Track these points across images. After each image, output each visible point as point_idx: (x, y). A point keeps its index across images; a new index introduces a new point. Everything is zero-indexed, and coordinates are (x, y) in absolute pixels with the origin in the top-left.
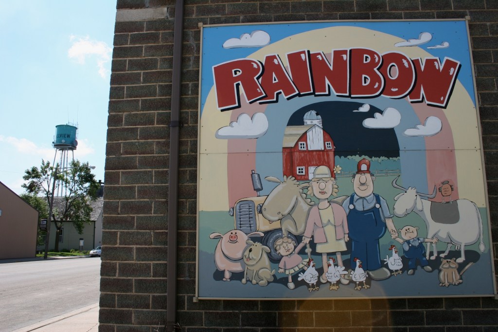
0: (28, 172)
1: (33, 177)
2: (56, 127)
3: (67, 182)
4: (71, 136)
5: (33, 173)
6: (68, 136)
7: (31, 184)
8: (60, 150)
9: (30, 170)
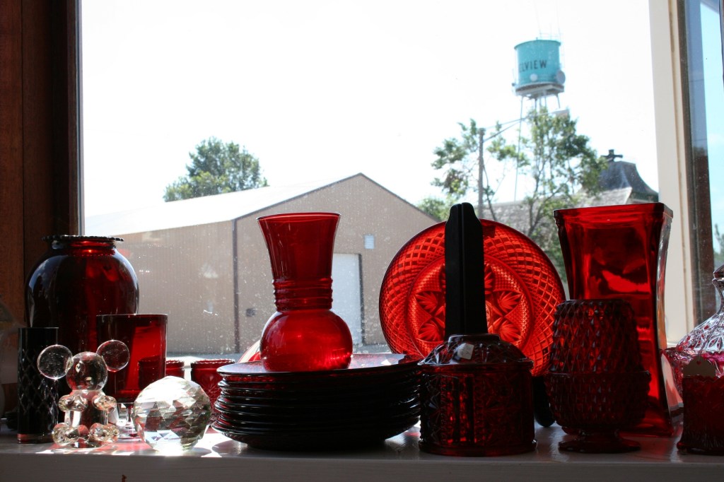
0: (440, 153)
1: (452, 161)
2: (516, 48)
3: (522, 161)
4: (549, 63)
5: (450, 152)
6: (543, 64)
7: (450, 175)
8: (531, 98)
9: (443, 147)
